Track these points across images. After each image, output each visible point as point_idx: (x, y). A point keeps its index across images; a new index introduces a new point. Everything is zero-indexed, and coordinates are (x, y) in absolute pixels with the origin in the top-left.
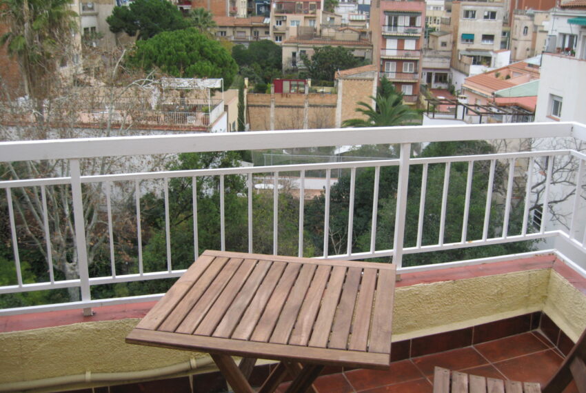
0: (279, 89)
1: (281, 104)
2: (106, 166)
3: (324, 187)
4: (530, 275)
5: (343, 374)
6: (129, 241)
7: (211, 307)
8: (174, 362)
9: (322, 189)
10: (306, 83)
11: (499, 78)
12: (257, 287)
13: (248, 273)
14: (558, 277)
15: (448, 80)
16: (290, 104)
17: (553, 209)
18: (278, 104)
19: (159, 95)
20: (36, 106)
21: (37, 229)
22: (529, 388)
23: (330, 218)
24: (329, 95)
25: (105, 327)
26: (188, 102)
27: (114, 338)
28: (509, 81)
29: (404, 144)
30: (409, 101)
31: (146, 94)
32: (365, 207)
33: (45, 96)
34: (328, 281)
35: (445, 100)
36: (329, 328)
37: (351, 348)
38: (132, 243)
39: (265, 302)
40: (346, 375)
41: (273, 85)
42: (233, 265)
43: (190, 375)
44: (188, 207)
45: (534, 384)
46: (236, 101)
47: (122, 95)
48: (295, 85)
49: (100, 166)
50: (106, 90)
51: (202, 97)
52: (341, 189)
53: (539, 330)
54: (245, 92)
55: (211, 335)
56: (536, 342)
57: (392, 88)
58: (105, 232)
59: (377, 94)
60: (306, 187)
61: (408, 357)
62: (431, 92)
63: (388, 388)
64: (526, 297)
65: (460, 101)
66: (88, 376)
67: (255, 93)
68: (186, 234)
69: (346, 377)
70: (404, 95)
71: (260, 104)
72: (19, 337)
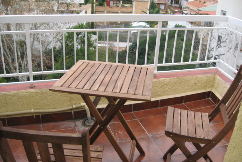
0: (108, 5)
1: (109, 11)
2: (35, 35)
3: (126, 46)
4: (207, 76)
5: (133, 112)
6: (45, 67)
7: (82, 79)
8: (67, 106)
9: (126, 47)
10: (120, 2)
11: (201, 3)
12: (100, 73)
13: (97, 68)
14: (218, 78)
15: (179, 3)
16: (113, 11)
17: (220, 58)
18: (108, 11)
19: (58, 6)
20: (5, 9)
21: (7, 61)
22: (204, 115)
23: (129, 59)
24: (129, 8)
25: (39, 91)
26: (70, 9)
27: (42, 96)
28: (205, 4)
29: (159, 22)
30: (163, 11)
31: (52, 5)
32: (143, 55)
33: (9, 5)
34: (128, 71)
35: (178, 11)
36: (128, 87)
37: (136, 94)
38: (46, 67)
39: (103, 78)
40: (134, 113)
41: (106, 3)
42: (90, 65)
43: (73, 111)
44: (70, 53)
45: (205, 113)
46: (90, 9)
47: (42, 6)
48: (115, 3)
49: (33, 35)
50: (35, 3)
51: (76, 7)
52: (133, 47)
53: (210, 99)
54: (94, 5)
55: (82, 89)
56: (208, 103)
57: (156, 6)
58: (35, 63)
59: (150, 8)
60: (119, 46)
61: (158, 107)
62: (172, 8)
63: (150, 118)
64: (205, 85)
65: (184, 12)
66: (33, 111)
67: (98, 6)
68: (69, 64)
69: (134, 114)
70: (161, 9)
71: (100, 11)
72: (5, 95)
